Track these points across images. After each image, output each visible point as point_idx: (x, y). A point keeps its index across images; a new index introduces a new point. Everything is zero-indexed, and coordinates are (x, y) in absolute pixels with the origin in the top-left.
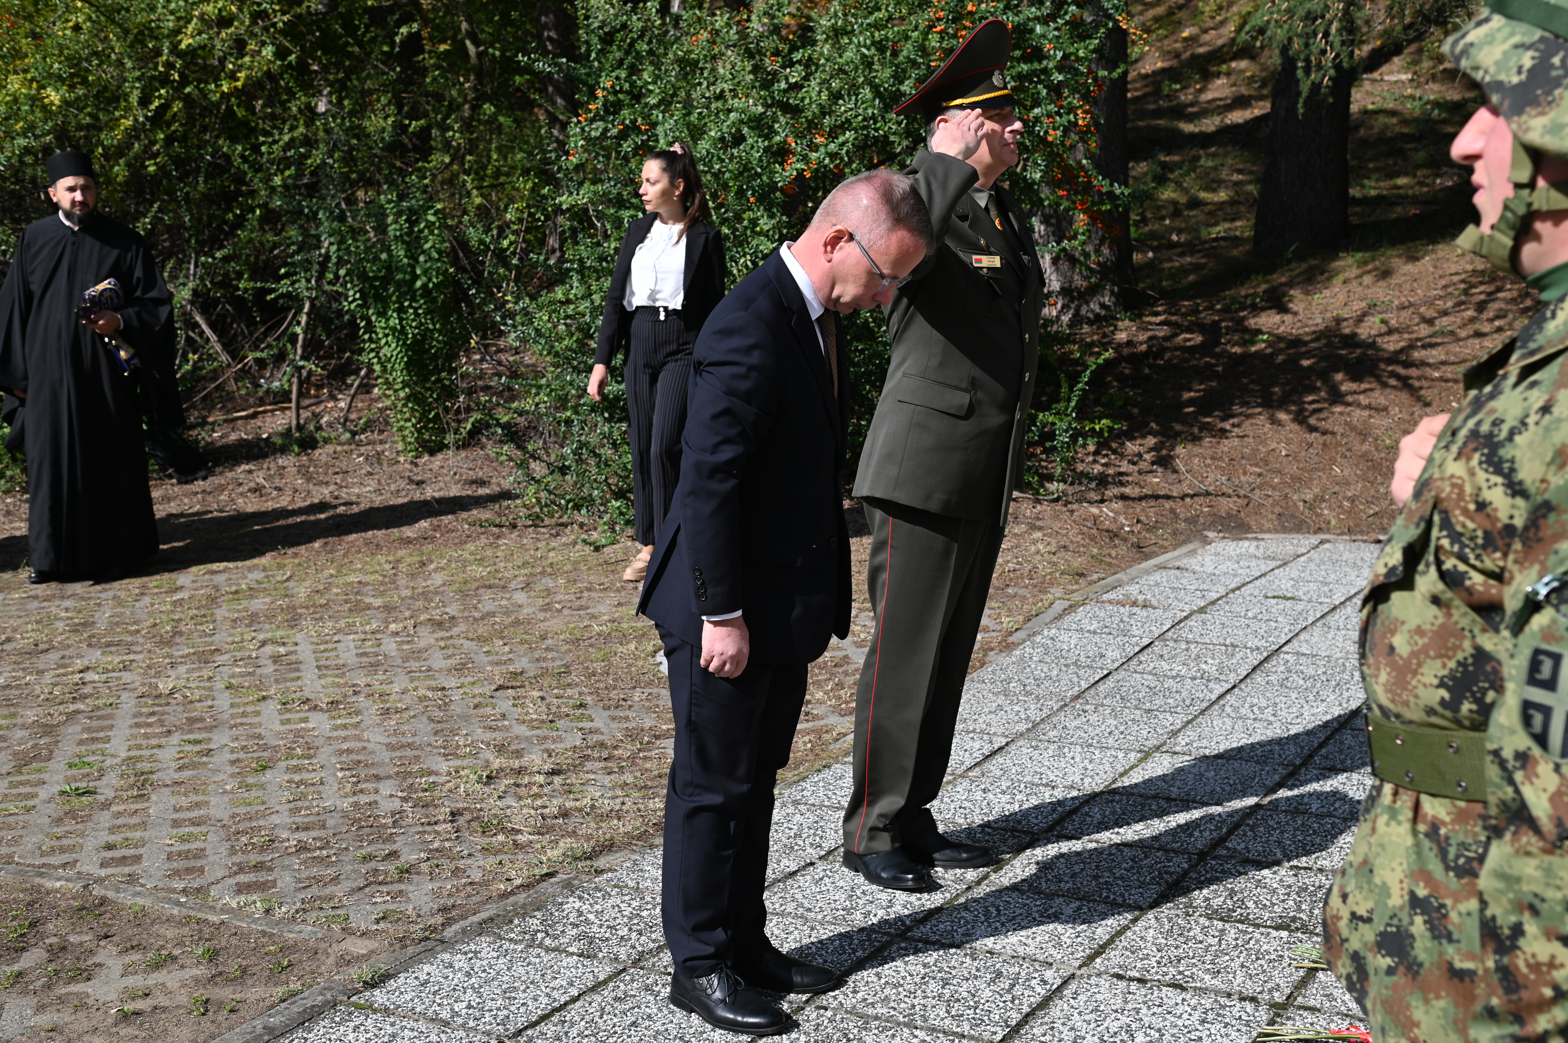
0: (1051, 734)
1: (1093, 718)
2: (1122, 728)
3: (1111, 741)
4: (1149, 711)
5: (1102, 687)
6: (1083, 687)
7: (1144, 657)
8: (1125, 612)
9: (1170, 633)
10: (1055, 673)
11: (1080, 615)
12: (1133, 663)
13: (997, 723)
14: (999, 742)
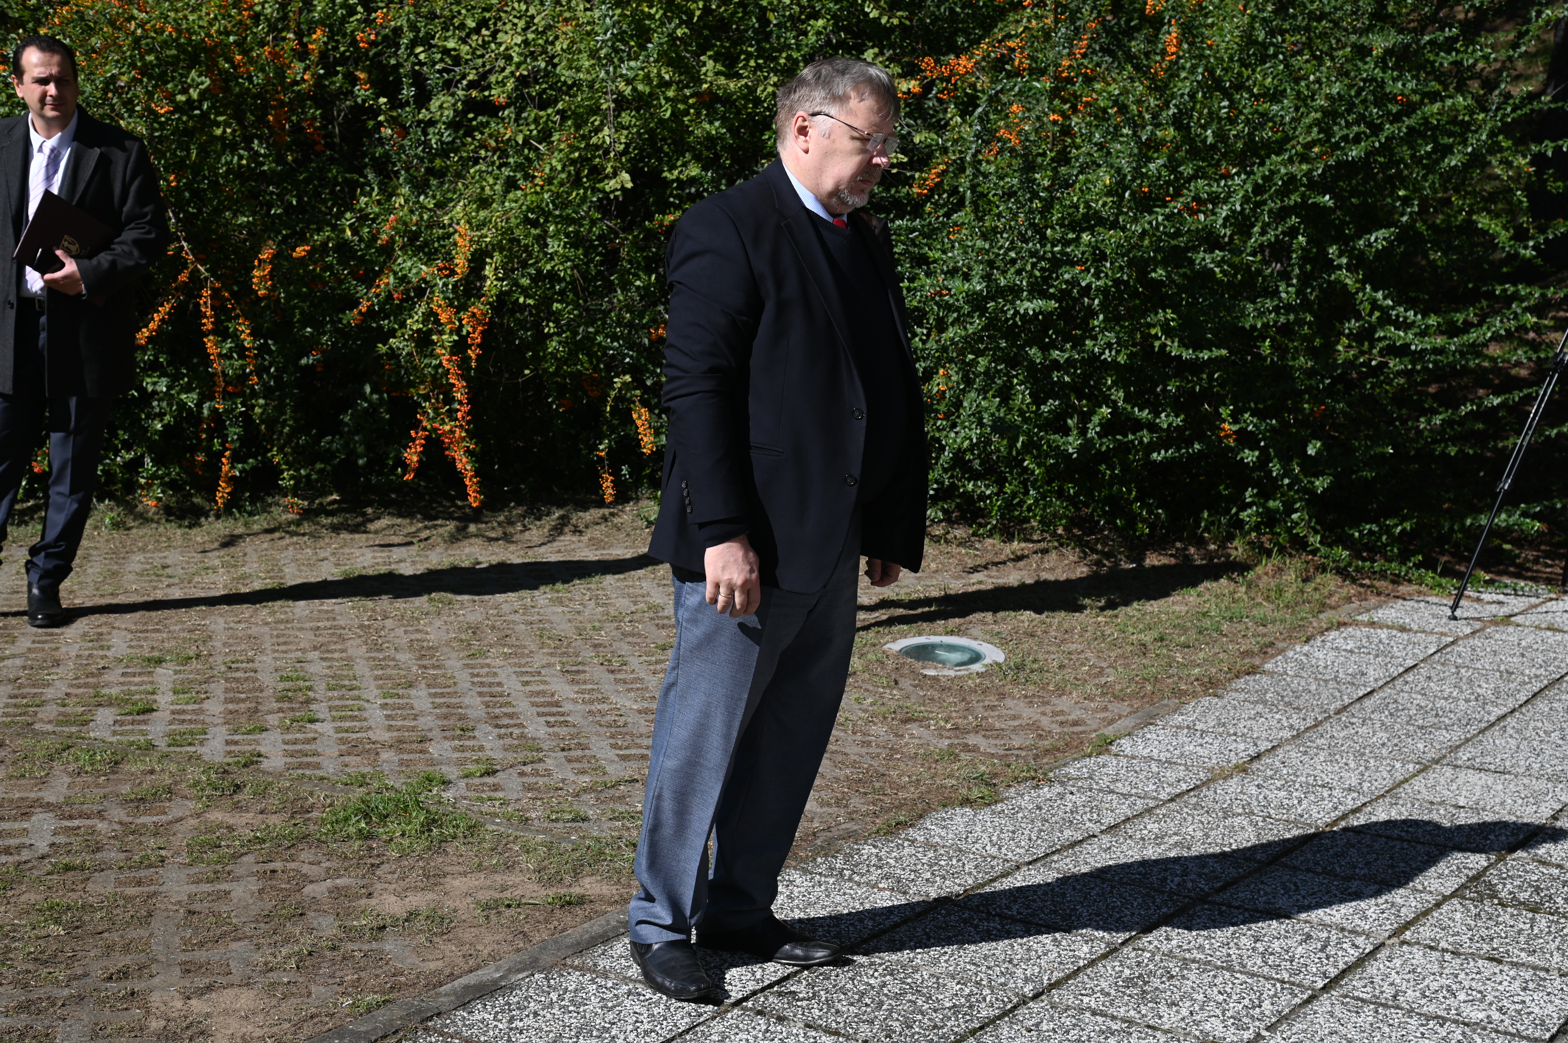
0: (1320, 742)
1: (1363, 730)
2: (1396, 741)
3: (1384, 751)
4: (1421, 728)
5: (1368, 703)
6: (1347, 701)
7: (1410, 677)
8: (1383, 634)
9: (1437, 657)
10: (1313, 687)
11: (1333, 634)
12: (1399, 683)
13: (1259, 728)
14: (1264, 746)
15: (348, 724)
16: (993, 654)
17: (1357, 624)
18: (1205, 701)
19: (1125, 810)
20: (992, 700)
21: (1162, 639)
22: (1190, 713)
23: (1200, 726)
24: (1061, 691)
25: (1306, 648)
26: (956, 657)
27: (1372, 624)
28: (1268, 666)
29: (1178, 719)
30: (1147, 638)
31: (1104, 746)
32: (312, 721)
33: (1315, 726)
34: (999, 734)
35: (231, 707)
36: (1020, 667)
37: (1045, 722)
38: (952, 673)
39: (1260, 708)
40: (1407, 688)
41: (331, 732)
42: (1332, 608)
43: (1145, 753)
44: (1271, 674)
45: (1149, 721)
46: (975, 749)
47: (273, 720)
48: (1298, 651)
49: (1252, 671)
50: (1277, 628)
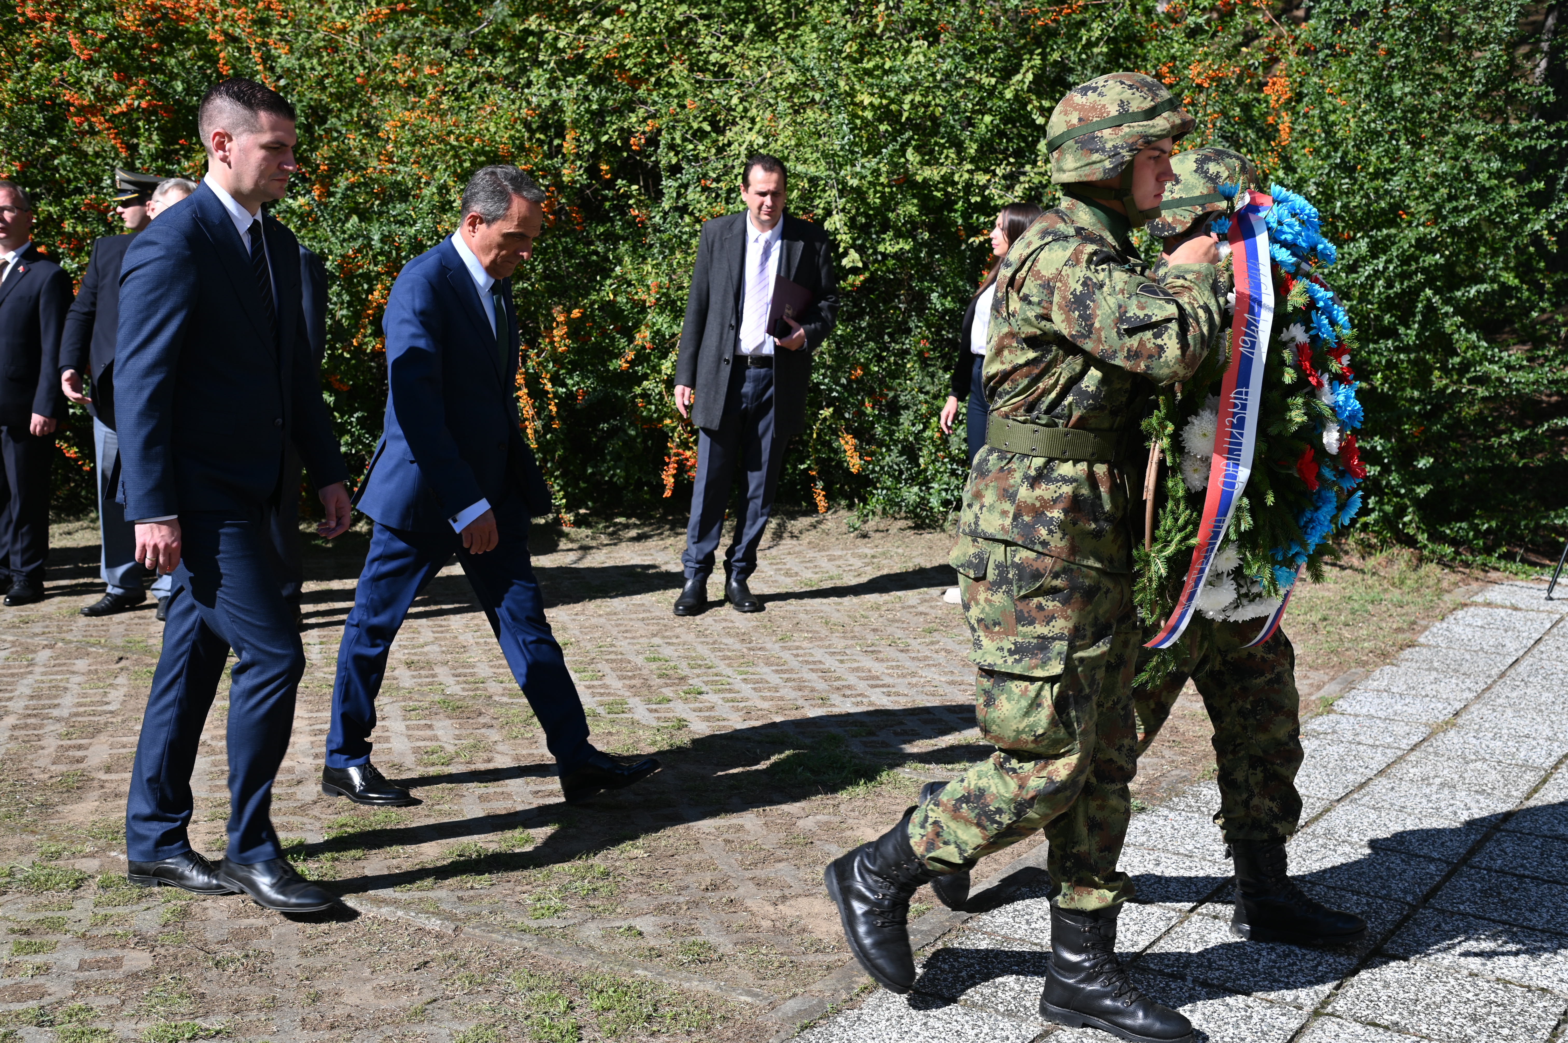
0: (1500, 701)
1: (1529, 691)
5: (1520, 669)
6: (1503, 668)
7: (1541, 647)
8: (1502, 612)
9: (1555, 630)
10: (1468, 657)
11: (1460, 614)
12: (1535, 651)
13: (1445, 690)
14: (1457, 706)
15: (729, 696)
17: (1475, 604)
18: (1388, 669)
19: (1382, 757)
21: (1325, 619)
22: (1381, 678)
23: (1395, 690)
25: (1445, 625)
27: (1489, 604)
28: (1422, 640)
29: (1373, 684)
30: (1315, 617)
31: (1326, 706)
32: (700, 693)
33: (1488, 688)
35: (627, 682)
39: (1434, 674)
40: (1544, 656)
41: (720, 702)
42: (1449, 592)
43: (1364, 711)
44: (1428, 646)
45: (1350, 686)
47: (668, 692)
48: (1438, 627)
49: (1411, 645)
50: (1412, 608)
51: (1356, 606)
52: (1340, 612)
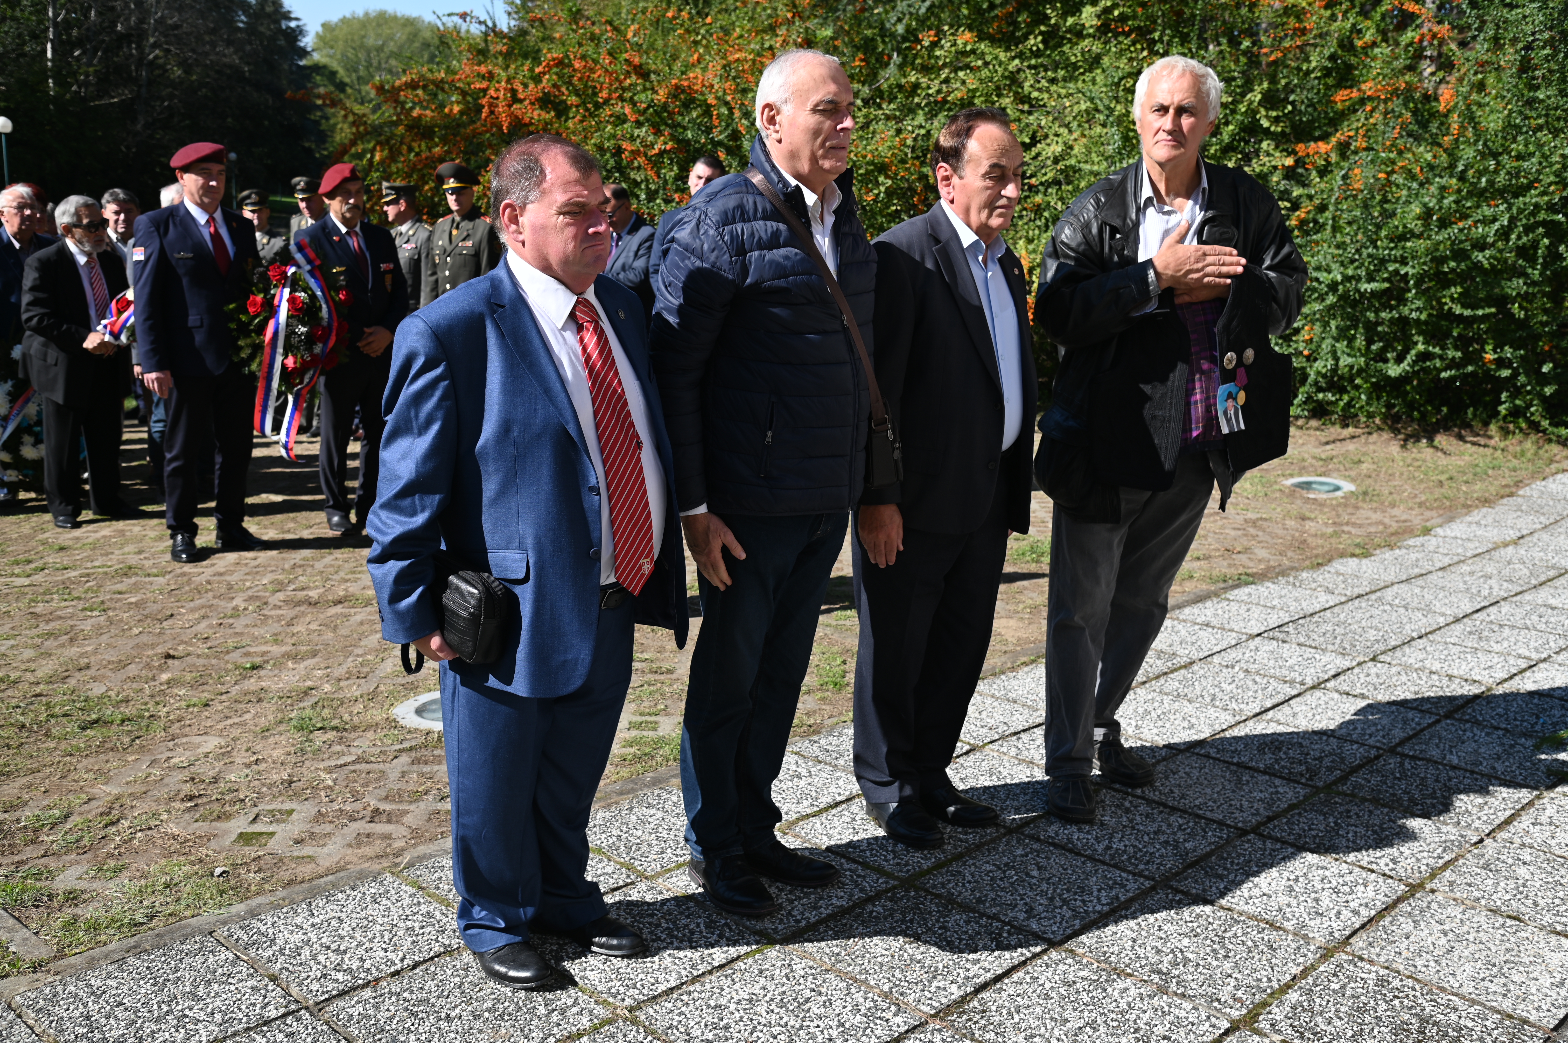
10: (1551, 503)
11: (1559, 476)
13: (1520, 523)
14: (1525, 532)
16: (1348, 487)
18: (1484, 510)
19: (1446, 561)
20: (1350, 510)
21: (1451, 478)
22: (1476, 515)
23: (1483, 522)
24: (1393, 505)
25: (1544, 483)
26: (1326, 488)
28: (1521, 492)
29: (1468, 519)
30: (1443, 478)
31: (1427, 531)
33: (1556, 522)
34: (1360, 526)
36: (1365, 493)
37: (1387, 521)
38: (1325, 496)
39: (1519, 513)
42: (1558, 462)
43: (1453, 535)
44: (1524, 496)
45: (1451, 519)
46: (1349, 533)
48: (1539, 485)
49: (1511, 495)
50: (1523, 473)
51: (1478, 470)
52: (1464, 473)
